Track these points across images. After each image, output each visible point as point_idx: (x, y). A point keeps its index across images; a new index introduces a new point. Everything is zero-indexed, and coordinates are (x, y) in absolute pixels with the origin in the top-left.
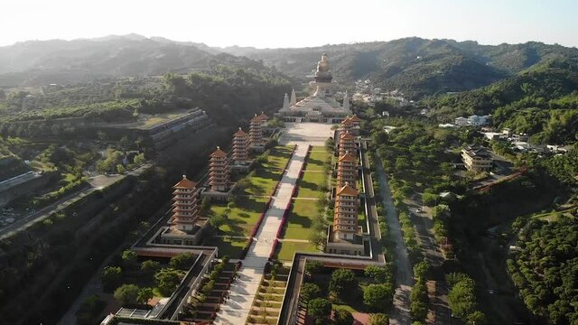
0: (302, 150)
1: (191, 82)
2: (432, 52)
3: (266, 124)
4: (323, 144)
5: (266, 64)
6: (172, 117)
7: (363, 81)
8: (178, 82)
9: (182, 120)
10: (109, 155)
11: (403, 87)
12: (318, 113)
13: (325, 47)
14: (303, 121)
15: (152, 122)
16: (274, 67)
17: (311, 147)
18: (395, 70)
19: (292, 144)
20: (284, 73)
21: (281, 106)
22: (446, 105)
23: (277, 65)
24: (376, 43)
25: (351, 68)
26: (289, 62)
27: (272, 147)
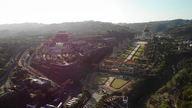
0: (138, 46)
1: (111, 32)
2: (185, 24)
3: (130, 41)
4: (144, 45)
5: (130, 28)
6: (109, 38)
7: (160, 32)
8: (109, 32)
9: (111, 39)
10: (100, 44)
11: (172, 34)
12: (144, 39)
13: (150, 22)
14: (139, 41)
15: (106, 39)
16: (132, 28)
17: (141, 46)
18: (171, 29)
19: (136, 45)
20: (136, 30)
21: (134, 38)
22: (182, 38)
23: (133, 28)
24: (167, 21)
25: (157, 29)
26: (137, 27)
27: (131, 45)
